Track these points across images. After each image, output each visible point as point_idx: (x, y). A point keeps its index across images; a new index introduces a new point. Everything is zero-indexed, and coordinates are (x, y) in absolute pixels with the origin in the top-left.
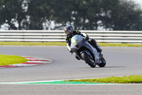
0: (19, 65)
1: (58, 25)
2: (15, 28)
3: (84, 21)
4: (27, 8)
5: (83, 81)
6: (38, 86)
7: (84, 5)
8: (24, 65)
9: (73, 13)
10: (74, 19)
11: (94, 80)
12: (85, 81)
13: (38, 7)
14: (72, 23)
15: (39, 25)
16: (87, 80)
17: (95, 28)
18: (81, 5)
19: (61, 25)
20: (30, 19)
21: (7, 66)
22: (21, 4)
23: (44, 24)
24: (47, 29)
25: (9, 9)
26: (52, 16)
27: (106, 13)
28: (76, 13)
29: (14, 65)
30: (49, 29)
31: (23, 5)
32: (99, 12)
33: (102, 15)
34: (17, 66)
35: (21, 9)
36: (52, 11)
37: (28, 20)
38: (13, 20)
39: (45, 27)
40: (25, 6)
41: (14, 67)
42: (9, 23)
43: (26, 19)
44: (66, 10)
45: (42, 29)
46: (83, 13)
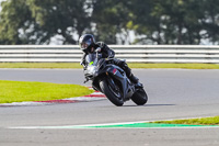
0: (79, 99)
1: (139, 37)
2: (74, 42)
3: (180, 30)
4: (91, 10)
5: (177, 122)
6: (108, 131)
7: (180, 6)
8: (87, 98)
9: (163, 18)
10: (165, 27)
11: (194, 121)
12: (181, 122)
13: (108, 10)
14: (162, 34)
15: (111, 37)
16: (184, 121)
17: (196, 40)
18: (175, 5)
19: (144, 36)
20: (97, 27)
21: (60, 101)
22: (82, 5)
23: (118, 35)
24: (123, 43)
25: (63, 13)
26: (130, 23)
27: (213, 19)
28: (168, 18)
29: (71, 99)
30: (127, 42)
31: (86, 7)
32: (202, 17)
33: (207, 21)
34: (76, 101)
35: (82, 11)
36: (131, 15)
37: (93, 29)
38: (69, 29)
39: (119, 41)
40: (89, 7)
41: (71, 102)
42: (63, 34)
43: (90, 27)
44: (152, 14)
45: (115, 43)
46: (178, 18)
